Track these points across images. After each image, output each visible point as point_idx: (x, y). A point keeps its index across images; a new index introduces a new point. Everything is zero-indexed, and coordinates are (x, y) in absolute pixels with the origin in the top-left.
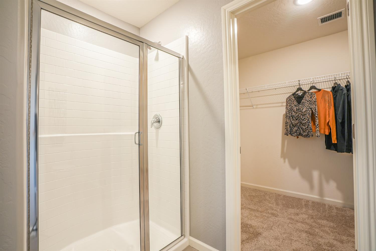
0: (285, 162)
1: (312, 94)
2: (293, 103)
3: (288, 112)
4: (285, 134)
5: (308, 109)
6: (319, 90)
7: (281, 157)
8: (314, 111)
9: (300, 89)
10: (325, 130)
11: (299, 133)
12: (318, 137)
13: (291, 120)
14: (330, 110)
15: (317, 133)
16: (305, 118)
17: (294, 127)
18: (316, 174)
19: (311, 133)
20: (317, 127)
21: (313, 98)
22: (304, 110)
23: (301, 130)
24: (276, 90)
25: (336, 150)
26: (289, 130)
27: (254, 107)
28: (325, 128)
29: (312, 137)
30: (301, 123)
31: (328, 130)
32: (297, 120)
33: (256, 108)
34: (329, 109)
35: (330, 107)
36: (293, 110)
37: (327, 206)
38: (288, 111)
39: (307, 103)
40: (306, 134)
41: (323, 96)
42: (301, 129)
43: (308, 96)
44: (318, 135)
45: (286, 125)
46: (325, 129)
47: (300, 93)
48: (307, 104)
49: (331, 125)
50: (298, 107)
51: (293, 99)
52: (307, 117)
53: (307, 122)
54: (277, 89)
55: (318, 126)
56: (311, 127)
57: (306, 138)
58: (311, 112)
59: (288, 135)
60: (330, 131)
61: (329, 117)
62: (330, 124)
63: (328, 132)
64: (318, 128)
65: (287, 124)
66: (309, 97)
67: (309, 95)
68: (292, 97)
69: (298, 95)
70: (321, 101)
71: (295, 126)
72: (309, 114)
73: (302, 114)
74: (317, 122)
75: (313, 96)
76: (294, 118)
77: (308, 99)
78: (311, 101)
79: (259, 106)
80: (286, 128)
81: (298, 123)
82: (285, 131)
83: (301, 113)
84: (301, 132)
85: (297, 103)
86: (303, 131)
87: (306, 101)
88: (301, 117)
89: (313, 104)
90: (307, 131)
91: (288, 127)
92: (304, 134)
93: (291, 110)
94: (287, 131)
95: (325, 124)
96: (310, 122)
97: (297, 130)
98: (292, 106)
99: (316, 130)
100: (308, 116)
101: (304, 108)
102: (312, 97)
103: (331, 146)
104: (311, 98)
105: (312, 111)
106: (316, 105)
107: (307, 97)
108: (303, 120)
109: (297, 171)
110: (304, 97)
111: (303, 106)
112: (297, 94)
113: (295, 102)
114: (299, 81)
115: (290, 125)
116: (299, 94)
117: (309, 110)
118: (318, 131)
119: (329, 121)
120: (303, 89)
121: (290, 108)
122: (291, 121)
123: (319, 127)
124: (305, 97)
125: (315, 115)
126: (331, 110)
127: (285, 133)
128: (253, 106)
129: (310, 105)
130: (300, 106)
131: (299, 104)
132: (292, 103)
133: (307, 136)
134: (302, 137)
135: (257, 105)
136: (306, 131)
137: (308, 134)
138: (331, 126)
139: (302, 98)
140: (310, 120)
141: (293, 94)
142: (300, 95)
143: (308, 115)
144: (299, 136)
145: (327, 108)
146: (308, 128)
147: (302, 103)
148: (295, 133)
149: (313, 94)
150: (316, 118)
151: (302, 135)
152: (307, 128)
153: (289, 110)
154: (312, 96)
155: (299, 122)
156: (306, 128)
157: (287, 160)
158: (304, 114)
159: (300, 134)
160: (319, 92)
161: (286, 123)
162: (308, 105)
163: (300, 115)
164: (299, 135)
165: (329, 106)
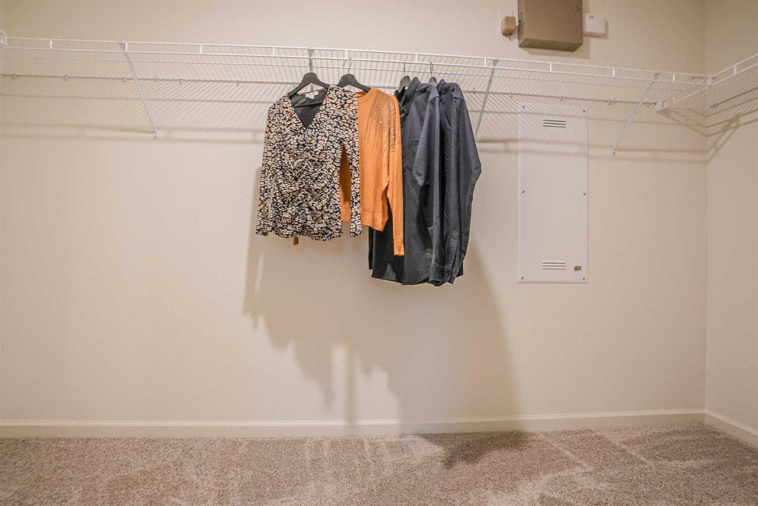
0: (255, 326)
1: (345, 96)
2: (289, 123)
3: (270, 154)
4: (259, 230)
5: (331, 142)
6: (366, 90)
7: (246, 311)
8: (349, 151)
9: (311, 78)
10: (375, 216)
11: (300, 225)
12: (357, 234)
13: (280, 181)
14: (391, 151)
15: (353, 222)
16: (320, 174)
17: (288, 207)
18: (339, 356)
19: (337, 225)
20: (356, 203)
21: (348, 107)
22: (320, 147)
23: (307, 215)
24: (238, 88)
25: (399, 279)
26: (270, 216)
27: (160, 134)
28: (376, 210)
29: (340, 236)
30: (308, 190)
31: (384, 217)
32: (296, 179)
33: (167, 139)
34: (388, 147)
35: (391, 144)
36: (285, 146)
37: (367, 447)
38: (270, 151)
39: (330, 124)
40: (321, 228)
41: (376, 109)
42: (307, 212)
43: (334, 101)
44: (355, 228)
45: (262, 199)
46: (374, 212)
47: (311, 92)
48: (328, 126)
49: (393, 197)
50: (301, 138)
51: (291, 109)
52: (329, 170)
53: (328, 188)
54: (241, 84)
55: (358, 199)
56: (337, 203)
57: (321, 242)
58: (339, 152)
59: (265, 234)
60: (386, 219)
61: (388, 174)
62: (389, 195)
63: (382, 223)
64: (359, 205)
65: (266, 195)
66: (336, 105)
67: (338, 98)
68: (288, 103)
69: (304, 100)
70: (369, 124)
71: (289, 203)
72: (334, 161)
73: (314, 161)
74: (355, 185)
75: (350, 101)
76: (288, 175)
77: (332, 111)
78: (341, 119)
79: (176, 135)
80: (260, 211)
81: (299, 191)
82: (258, 220)
83: (311, 157)
84: (307, 220)
85: (301, 125)
86: (313, 218)
87: (328, 115)
88: (311, 169)
89: (347, 125)
90: (326, 217)
91: (269, 203)
92: (317, 227)
93: (282, 146)
94: (263, 218)
95: (375, 197)
96: (336, 186)
97: (297, 214)
98: (285, 133)
99: (352, 213)
100: (331, 167)
101: (320, 142)
102: (346, 106)
103: (386, 269)
104: (343, 106)
105: (344, 150)
106: (356, 131)
107: (330, 105)
108: (317, 179)
109: (289, 354)
110: (321, 104)
111: (318, 135)
112: (303, 95)
113: (294, 120)
114: (311, 52)
115: (275, 198)
116: (307, 96)
117: (334, 147)
118: (357, 214)
119: (387, 187)
120: (320, 78)
121: (277, 140)
122: (278, 185)
123: (359, 202)
124: (325, 105)
125: (351, 164)
126: (396, 154)
127: (259, 228)
128: (154, 132)
129: (337, 130)
130: (310, 132)
131: (307, 128)
132: (284, 124)
133: (324, 234)
134: (310, 239)
135: (171, 129)
136: (322, 216)
137: (328, 229)
138: (393, 201)
139: (317, 107)
140: (336, 180)
141: (291, 95)
142: (312, 98)
143: (331, 161)
144: (300, 238)
145: (385, 146)
146: (327, 205)
147: (315, 124)
148: (289, 227)
149: (348, 94)
150: (353, 172)
151: (310, 234)
152: (325, 207)
153: (274, 148)
154: (346, 103)
155: (303, 188)
156: (323, 206)
157: (261, 321)
158: (319, 161)
159: (304, 230)
160: (364, 94)
161: (264, 191)
162: (333, 129)
163: (306, 163)
164: (301, 233)
165: (389, 140)
